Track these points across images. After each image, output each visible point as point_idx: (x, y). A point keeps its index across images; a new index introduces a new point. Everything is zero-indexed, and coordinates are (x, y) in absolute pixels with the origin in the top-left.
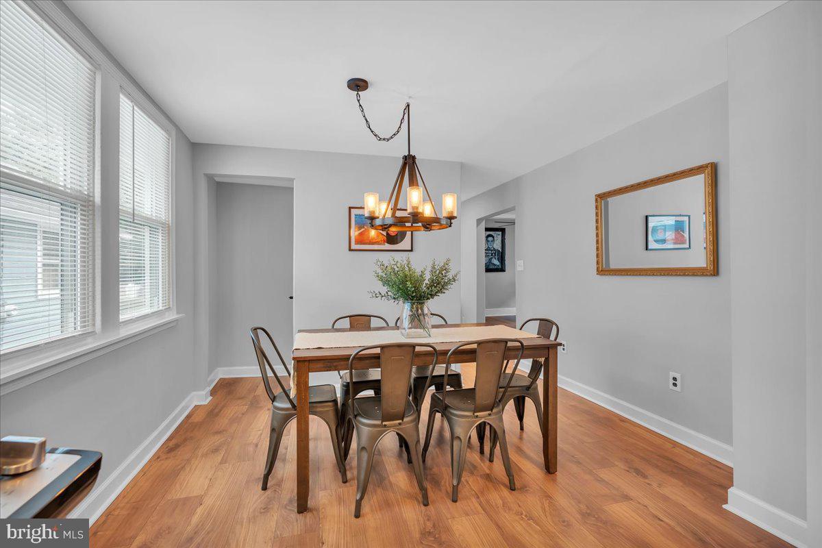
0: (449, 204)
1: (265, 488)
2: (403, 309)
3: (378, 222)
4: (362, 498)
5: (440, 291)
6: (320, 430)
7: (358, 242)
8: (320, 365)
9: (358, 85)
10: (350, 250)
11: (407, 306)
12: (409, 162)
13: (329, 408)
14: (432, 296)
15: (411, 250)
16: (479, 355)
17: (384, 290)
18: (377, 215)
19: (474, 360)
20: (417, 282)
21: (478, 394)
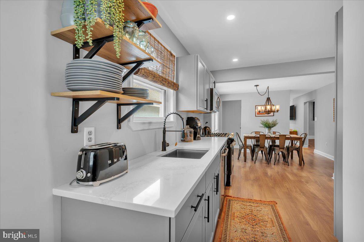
0: (278, 107)
1: (238, 159)
2: (266, 129)
3: (261, 112)
4: (256, 161)
5: (275, 126)
6: (248, 151)
7: (258, 114)
8: (249, 138)
9: (257, 86)
10: (256, 116)
11: (267, 129)
12: (268, 99)
13: (250, 147)
14: (273, 127)
15: (273, 116)
16: (280, 138)
17: (262, 126)
18: (261, 111)
19: (279, 139)
20: (269, 124)
21: (280, 146)
